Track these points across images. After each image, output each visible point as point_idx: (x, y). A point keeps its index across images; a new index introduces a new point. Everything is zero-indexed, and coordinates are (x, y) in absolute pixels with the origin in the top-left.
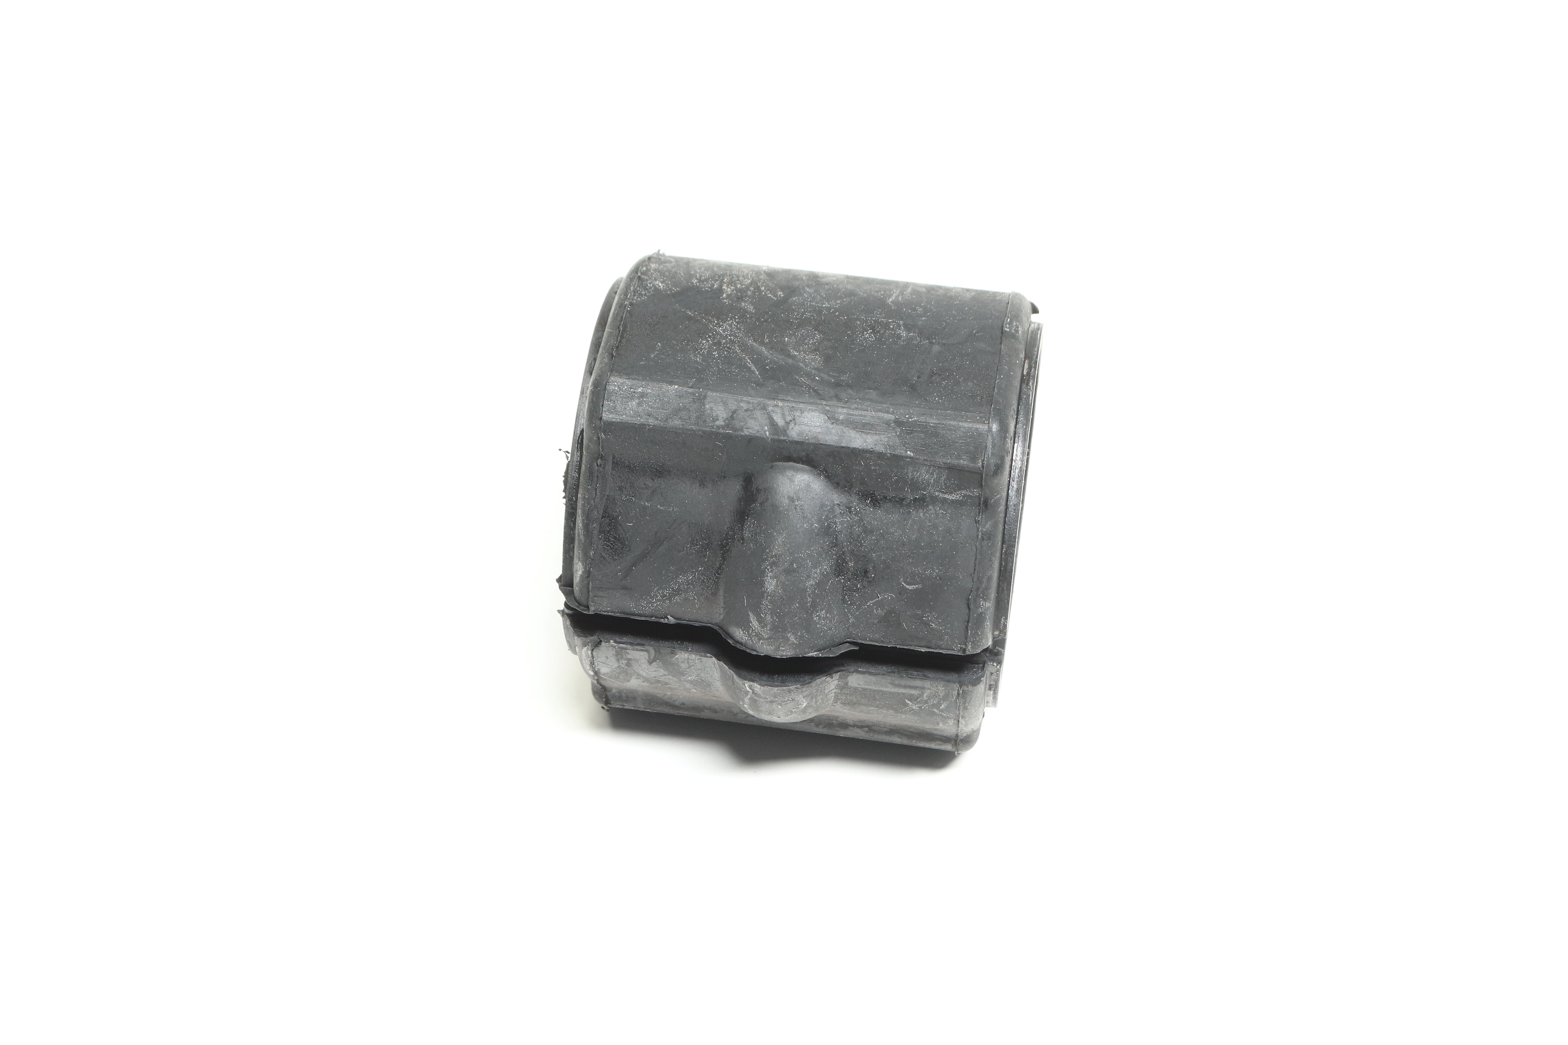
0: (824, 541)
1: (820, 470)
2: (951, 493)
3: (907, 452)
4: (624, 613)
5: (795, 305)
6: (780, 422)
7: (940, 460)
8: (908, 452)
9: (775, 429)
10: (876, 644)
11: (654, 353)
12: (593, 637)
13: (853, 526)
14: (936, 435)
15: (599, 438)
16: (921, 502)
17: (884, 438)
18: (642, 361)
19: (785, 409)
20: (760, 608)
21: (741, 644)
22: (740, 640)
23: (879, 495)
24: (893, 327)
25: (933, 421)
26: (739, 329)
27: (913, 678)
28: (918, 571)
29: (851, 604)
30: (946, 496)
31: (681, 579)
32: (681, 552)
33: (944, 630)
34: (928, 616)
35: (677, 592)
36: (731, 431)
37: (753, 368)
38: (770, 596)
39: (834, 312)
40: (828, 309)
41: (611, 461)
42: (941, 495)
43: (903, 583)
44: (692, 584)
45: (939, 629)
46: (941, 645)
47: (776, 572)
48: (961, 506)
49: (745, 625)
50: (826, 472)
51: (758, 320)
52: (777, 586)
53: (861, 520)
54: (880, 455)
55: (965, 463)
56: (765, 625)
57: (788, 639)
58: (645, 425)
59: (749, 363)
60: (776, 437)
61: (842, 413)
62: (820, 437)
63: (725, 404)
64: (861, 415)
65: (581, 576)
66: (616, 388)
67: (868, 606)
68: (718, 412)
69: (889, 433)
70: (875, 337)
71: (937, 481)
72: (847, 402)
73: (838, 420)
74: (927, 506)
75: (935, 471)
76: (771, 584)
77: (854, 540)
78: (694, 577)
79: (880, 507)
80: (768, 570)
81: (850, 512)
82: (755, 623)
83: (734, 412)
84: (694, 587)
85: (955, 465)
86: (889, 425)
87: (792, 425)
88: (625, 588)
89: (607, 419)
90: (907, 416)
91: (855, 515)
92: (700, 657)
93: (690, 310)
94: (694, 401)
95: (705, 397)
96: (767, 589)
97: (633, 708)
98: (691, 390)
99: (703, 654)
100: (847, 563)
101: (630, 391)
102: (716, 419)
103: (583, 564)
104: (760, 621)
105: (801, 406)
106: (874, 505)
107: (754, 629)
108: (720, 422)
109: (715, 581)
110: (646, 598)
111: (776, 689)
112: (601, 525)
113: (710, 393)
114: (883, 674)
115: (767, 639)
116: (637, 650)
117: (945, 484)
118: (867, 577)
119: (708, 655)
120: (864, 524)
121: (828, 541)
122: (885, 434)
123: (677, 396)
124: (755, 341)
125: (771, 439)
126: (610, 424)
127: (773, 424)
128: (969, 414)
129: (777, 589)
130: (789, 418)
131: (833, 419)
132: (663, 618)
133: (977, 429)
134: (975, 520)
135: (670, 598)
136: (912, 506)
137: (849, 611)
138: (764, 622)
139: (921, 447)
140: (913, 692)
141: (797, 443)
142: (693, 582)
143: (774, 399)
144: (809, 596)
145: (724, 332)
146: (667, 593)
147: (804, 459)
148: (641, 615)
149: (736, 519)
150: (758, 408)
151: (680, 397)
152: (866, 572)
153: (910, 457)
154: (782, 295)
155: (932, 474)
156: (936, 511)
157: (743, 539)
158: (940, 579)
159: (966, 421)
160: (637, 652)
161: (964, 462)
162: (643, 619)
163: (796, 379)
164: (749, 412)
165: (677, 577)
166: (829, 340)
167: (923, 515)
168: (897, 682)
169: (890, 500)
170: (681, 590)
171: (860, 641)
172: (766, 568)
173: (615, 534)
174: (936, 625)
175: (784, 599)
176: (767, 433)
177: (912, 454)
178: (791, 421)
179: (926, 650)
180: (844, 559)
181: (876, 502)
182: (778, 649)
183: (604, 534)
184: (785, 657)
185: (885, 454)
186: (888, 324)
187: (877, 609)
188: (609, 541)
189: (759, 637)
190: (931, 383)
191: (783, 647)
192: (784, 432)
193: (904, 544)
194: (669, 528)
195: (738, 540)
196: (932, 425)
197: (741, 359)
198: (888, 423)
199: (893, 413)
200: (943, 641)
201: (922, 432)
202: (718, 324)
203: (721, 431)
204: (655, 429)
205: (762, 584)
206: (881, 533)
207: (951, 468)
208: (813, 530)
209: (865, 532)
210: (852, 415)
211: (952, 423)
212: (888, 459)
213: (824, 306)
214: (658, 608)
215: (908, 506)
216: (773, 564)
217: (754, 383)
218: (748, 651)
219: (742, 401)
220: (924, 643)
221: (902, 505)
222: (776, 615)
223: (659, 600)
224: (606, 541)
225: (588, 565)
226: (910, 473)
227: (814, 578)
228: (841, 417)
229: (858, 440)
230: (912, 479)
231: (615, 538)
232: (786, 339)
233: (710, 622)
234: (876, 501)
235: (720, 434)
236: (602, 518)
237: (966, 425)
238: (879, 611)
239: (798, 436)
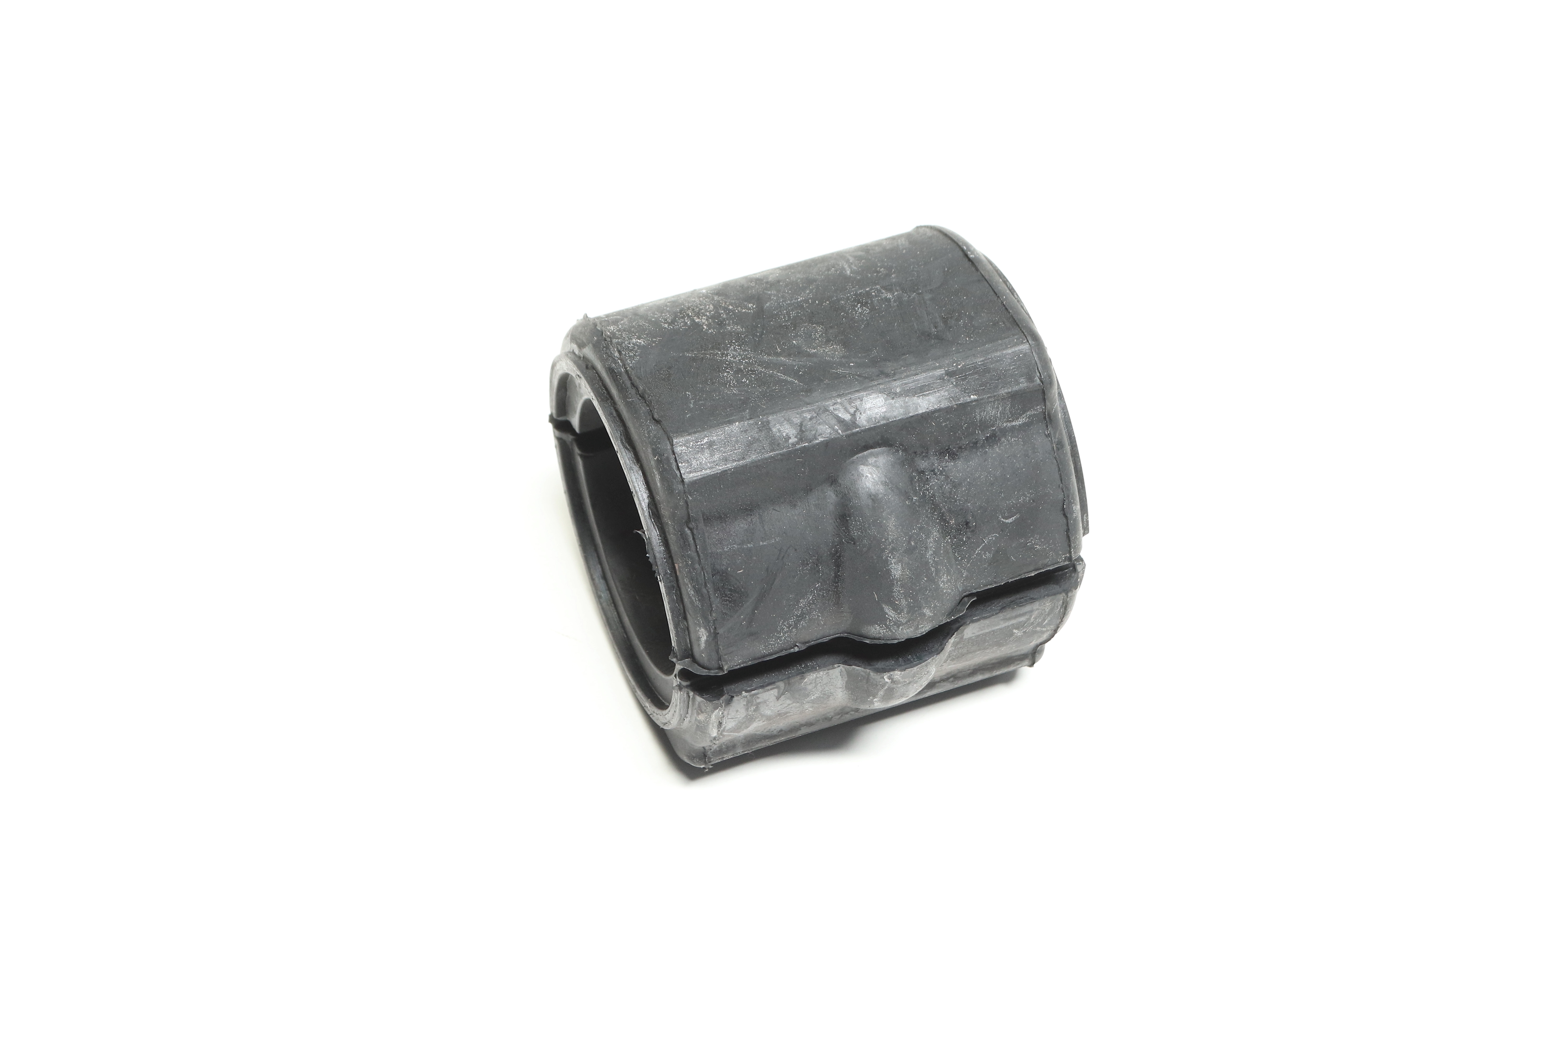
0: (926, 510)
1: (897, 447)
2: (1017, 419)
3: (970, 397)
4: (755, 659)
5: (774, 310)
6: (847, 417)
7: (1003, 391)
8: (972, 397)
9: (845, 425)
10: (991, 587)
11: (690, 403)
12: (724, 697)
13: (943, 485)
14: (987, 370)
15: (686, 502)
16: (993, 439)
17: (944, 393)
18: (687, 414)
19: (845, 404)
20: (893, 597)
21: (879, 639)
22: (878, 636)
23: (954, 448)
24: (875, 293)
25: (979, 360)
26: (745, 350)
27: (1023, 605)
28: (1013, 503)
29: (962, 559)
30: (1014, 423)
31: (802, 603)
32: (795, 577)
33: (1048, 547)
34: (1032, 540)
35: (802, 617)
36: (807, 444)
37: (789, 379)
38: (900, 581)
39: (814, 302)
40: (806, 301)
41: (702, 519)
42: (1009, 424)
43: (1002, 520)
44: (814, 603)
45: (1043, 548)
46: (1048, 563)
47: (898, 557)
48: (1029, 427)
49: (882, 619)
50: (903, 446)
51: (754, 335)
52: (903, 569)
53: (947, 477)
54: (948, 410)
55: (1025, 385)
56: (902, 611)
57: (924, 615)
58: (726, 471)
59: (781, 376)
60: (849, 432)
61: (897, 386)
62: (888, 415)
63: (789, 421)
64: (914, 381)
65: (706, 641)
66: (683, 448)
67: (976, 555)
68: (787, 431)
69: (946, 386)
70: (868, 308)
71: (1002, 413)
72: (894, 374)
73: (896, 394)
74: (999, 439)
75: (999, 404)
76: (897, 570)
77: (948, 499)
78: (814, 595)
79: (958, 458)
80: (890, 557)
81: (935, 474)
82: (890, 613)
83: (801, 425)
84: (816, 606)
85: (1017, 391)
86: (943, 379)
87: (858, 414)
88: (751, 634)
89: (690, 480)
90: (954, 365)
91: (940, 474)
92: (828, 671)
93: (688, 351)
94: (760, 430)
95: (768, 422)
96: (895, 576)
97: (732, 757)
98: (751, 422)
99: (831, 667)
100: (948, 523)
101: (697, 445)
102: (788, 438)
103: (706, 629)
104: (896, 608)
105: (857, 395)
106: (954, 459)
107: (891, 618)
108: (793, 440)
109: (834, 591)
110: (774, 635)
111: (915, 668)
112: (714, 583)
113: (770, 418)
114: (997, 614)
115: (906, 623)
116: (768, 690)
117: (1011, 412)
118: (970, 528)
119: (836, 666)
120: (951, 480)
121: (928, 508)
122: (943, 389)
123: (742, 431)
124: (769, 355)
125: (846, 436)
126: (694, 483)
127: (841, 421)
128: (1007, 340)
129: (903, 572)
130: (852, 410)
131: (892, 395)
132: (792, 648)
133: (1020, 351)
134: (1045, 434)
135: (796, 626)
136: (986, 445)
137: (962, 567)
138: (900, 608)
139: (980, 387)
140: (1022, 619)
141: (870, 429)
142: (813, 601)
143: (830, 398)
144: (932, 566)
145: (735, 359)
146: (792, 622)
147: (880, 442)
148: (771, 654)
149: (837, 524)
150: (821, 412)
151: (746, 431)
152: (967, 523)
153: (975, 401)
154: (754, 306)
155: (998, 408)
156: (1009, 441)
157: (853, 539)
158: (1033, 501)
159: (1007, 348)
160: (767, 693)
161: (1023, 384)
162: (775, 656)
163: (834, 372)
164: (815, 419)
165: (798, 602)
166: (831, 327)
167: (999, 450)
168: (1008, 616)
169: (965, 449)
170: (804, 613)
171: (974, 591)
172: (888, 556)
173: (730, 586)
174: (1040, 546)
175: (913, 578)
176: (840, 431)
177: (976, 397)
178: (855, 412)
179: (1036, 573)
180: (945, 520)
181: (953, 456)
182: (917, 628)
183: (719, 591)
184: (925, 633)
185: (952, 407)
186: (868, 294)
187: (985, 554)
188: (726, 596)
189: (898, 624)
190: (950, 328)
191: (921, 624)
192: (854, 424)
193: (992, 484)
194: (778, 559)
195: (848, 543)
196: (979, 363)
197: (771, 376)
198: (941, 378)
199: (940, 367)
200: (1049, 558)
201: (976, 373)
202: (723, 354)
203: (798, 447)
204: (738, 471)
205: (888, 572)
206: (969, 482)
207: (1013, 396)
208: (914, 504)
209: (955, 487)
210: (906, 384)
211: (998, 354)
212: (956, 410)
213: (799, 300)
214: (787, 640)
215: (983, 446)
216: (891, 552)
217: (802, 391)
218: (889, 642)
219: (803, 412)
220: (1032, 568)
221: (977, 448)
222: (909, 597)
223: (787, 632)
224: (724, 597)
225: (712, 627)
226: (978, 415)
227: (931, 547)
228: (898, 390)
229: (924, 404)
230: (981, 420)
231: (730, 590)
232: (794, 342)
233: (837, 633)
234: (954, 454)
235: (797, 450)
236: (713, 576)
237: (1010, 351)
238: (988, 554)
239: (868, 422)
